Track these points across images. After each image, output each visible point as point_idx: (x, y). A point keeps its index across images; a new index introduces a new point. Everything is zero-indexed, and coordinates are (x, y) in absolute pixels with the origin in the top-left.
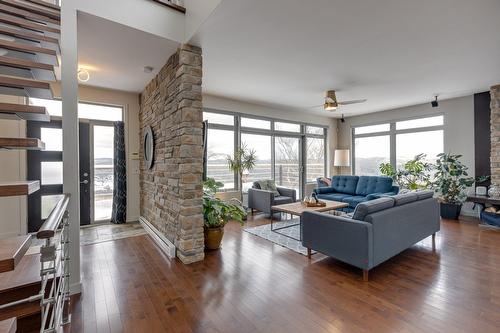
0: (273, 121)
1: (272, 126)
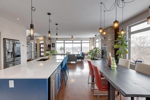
0: (73, 41)
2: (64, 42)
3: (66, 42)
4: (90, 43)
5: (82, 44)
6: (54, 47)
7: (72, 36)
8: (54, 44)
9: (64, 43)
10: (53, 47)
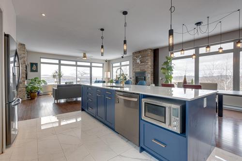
0: (76, 62)
1: (76, 63)
2: (60, 62)
3: (62, 62)
4: (103, 67)
5: (93, 68)
6: (36, 71)
7: (85, 54)
8: (36, 64)
9: (60, 64)
10: (32, 71)
